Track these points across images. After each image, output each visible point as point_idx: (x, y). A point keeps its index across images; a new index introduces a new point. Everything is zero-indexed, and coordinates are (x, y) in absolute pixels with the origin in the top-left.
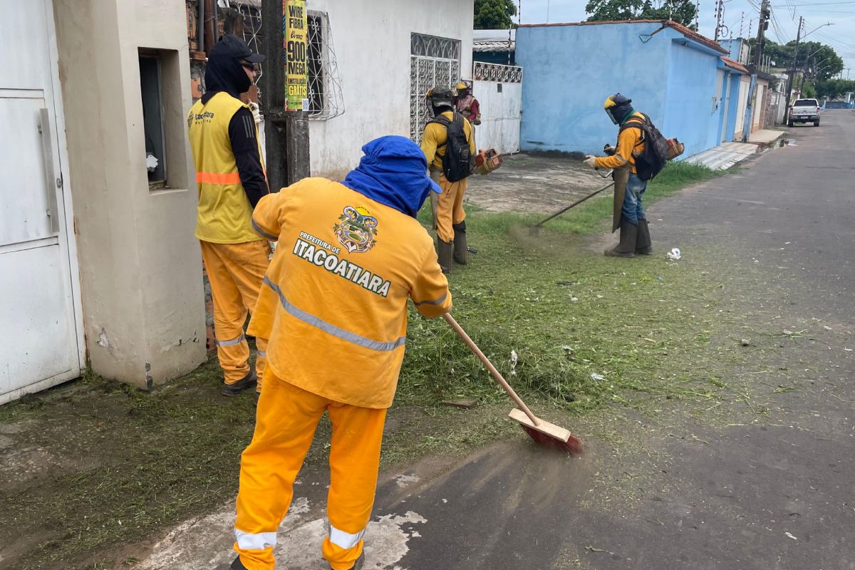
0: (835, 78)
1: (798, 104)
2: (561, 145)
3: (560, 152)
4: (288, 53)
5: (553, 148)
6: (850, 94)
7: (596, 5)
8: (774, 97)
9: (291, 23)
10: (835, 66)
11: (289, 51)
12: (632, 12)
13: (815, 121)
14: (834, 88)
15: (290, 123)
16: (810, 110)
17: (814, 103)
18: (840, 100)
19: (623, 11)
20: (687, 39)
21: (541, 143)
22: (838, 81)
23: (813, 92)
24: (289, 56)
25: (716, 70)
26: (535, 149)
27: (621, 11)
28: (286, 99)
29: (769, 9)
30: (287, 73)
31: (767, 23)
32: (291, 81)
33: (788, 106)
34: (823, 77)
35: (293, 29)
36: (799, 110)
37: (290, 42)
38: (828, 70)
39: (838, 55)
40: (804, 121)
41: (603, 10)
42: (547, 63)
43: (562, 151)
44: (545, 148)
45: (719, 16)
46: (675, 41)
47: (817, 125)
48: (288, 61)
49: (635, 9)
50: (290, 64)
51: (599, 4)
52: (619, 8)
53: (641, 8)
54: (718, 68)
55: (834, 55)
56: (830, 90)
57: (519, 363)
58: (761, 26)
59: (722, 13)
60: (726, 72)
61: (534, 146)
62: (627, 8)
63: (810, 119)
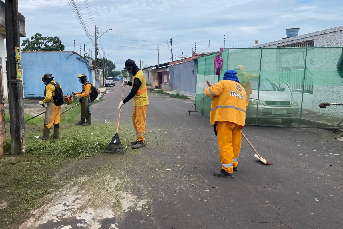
0: (113, 71)
1: (107, 79)
2: (41, 95)
3: (41, 97)
4: (17, 63)
5: (38, 96)
6: (119, 76)
7: (26, 43)
8: (100, 77)
9: (18, 54)
10: (113, 67)
11: (18, 62)
12: (41, 46)
13: (113, 85)
14: (113, 74)
15: (19, 83)
16: (111, 81)
17: (112, 79)
18: (116, 78)
19: (37, 46)
20: (81, 58)
21: (33, 95)
22: (114, 71)
23: (108, 75)
24: (18, 64)
25: (86, 68)
26: (31, 97)
27: (36, 46)
28: (17, 76)
29: (97, 48)
30: (17, 69)
31: (98, 52)
32: (19, 71)
33: (104, 80)
34: (110, 70)
35: (19, 56)
36: (108, 81)
37: (18, 60)
38: (111, 68)
39: (113, 63)
40: (110, 85)
41: (29, 45)
42: (32, 65)
43: (42, 97)
44: (35, 96)
45: (85, 50)
46: (77, 58)
47: (114, 86)
48: (18, 65)
49: (42, 45)
50: (18, 66)
51: (27, 43)
52: (35, 45)
53: (44, 45)
54: (87, 68)
55: (112, 63)
56: (112, 75)
57: (99, 144)
58: (96, 53)
59: (85, 49)
60: (89, 68)
61: (30, 96)
62: (39, 45)
63: (112, 84)
